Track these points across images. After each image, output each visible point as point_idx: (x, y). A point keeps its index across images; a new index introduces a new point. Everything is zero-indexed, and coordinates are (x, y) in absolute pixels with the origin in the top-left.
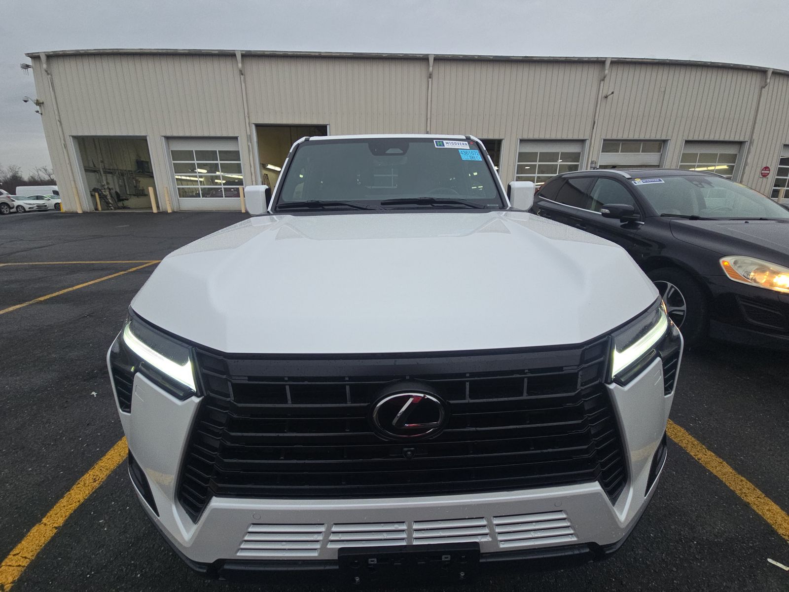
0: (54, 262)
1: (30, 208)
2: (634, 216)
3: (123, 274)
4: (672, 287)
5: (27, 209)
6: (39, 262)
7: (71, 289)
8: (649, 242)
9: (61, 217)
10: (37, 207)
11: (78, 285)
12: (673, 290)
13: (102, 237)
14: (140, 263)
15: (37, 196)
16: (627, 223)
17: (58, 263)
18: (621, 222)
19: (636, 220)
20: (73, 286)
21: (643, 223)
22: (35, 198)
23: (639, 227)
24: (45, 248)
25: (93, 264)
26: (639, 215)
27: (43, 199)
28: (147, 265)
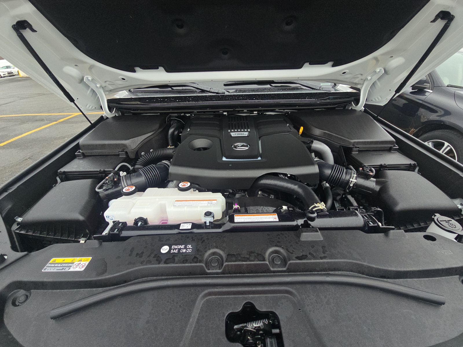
0: (13, 114)
1: (4, 75)
2: (424, 85)
3: (54, 124)
4: (448, 146)
5: (2, 76)
6: (4, 115)
7: (20, 137)
8: (434, 108)
9: (20, 81)
10: (8, 74)
11: (25, 133)
12: (449, 148)
13: (44, 94)
14: (67, 115)
15: (7, 66)
16: (416, 90)
17: (15, 115)
18: (412, 90)
19: (425, 88)
20: (22, 134)
21: (431, 91)
22: (6, 67)
23: (426, 94)
24: (9, 104)
25: (36, 116)
26: (429, 84)
27: (10, 68)
28: (71, 117)
